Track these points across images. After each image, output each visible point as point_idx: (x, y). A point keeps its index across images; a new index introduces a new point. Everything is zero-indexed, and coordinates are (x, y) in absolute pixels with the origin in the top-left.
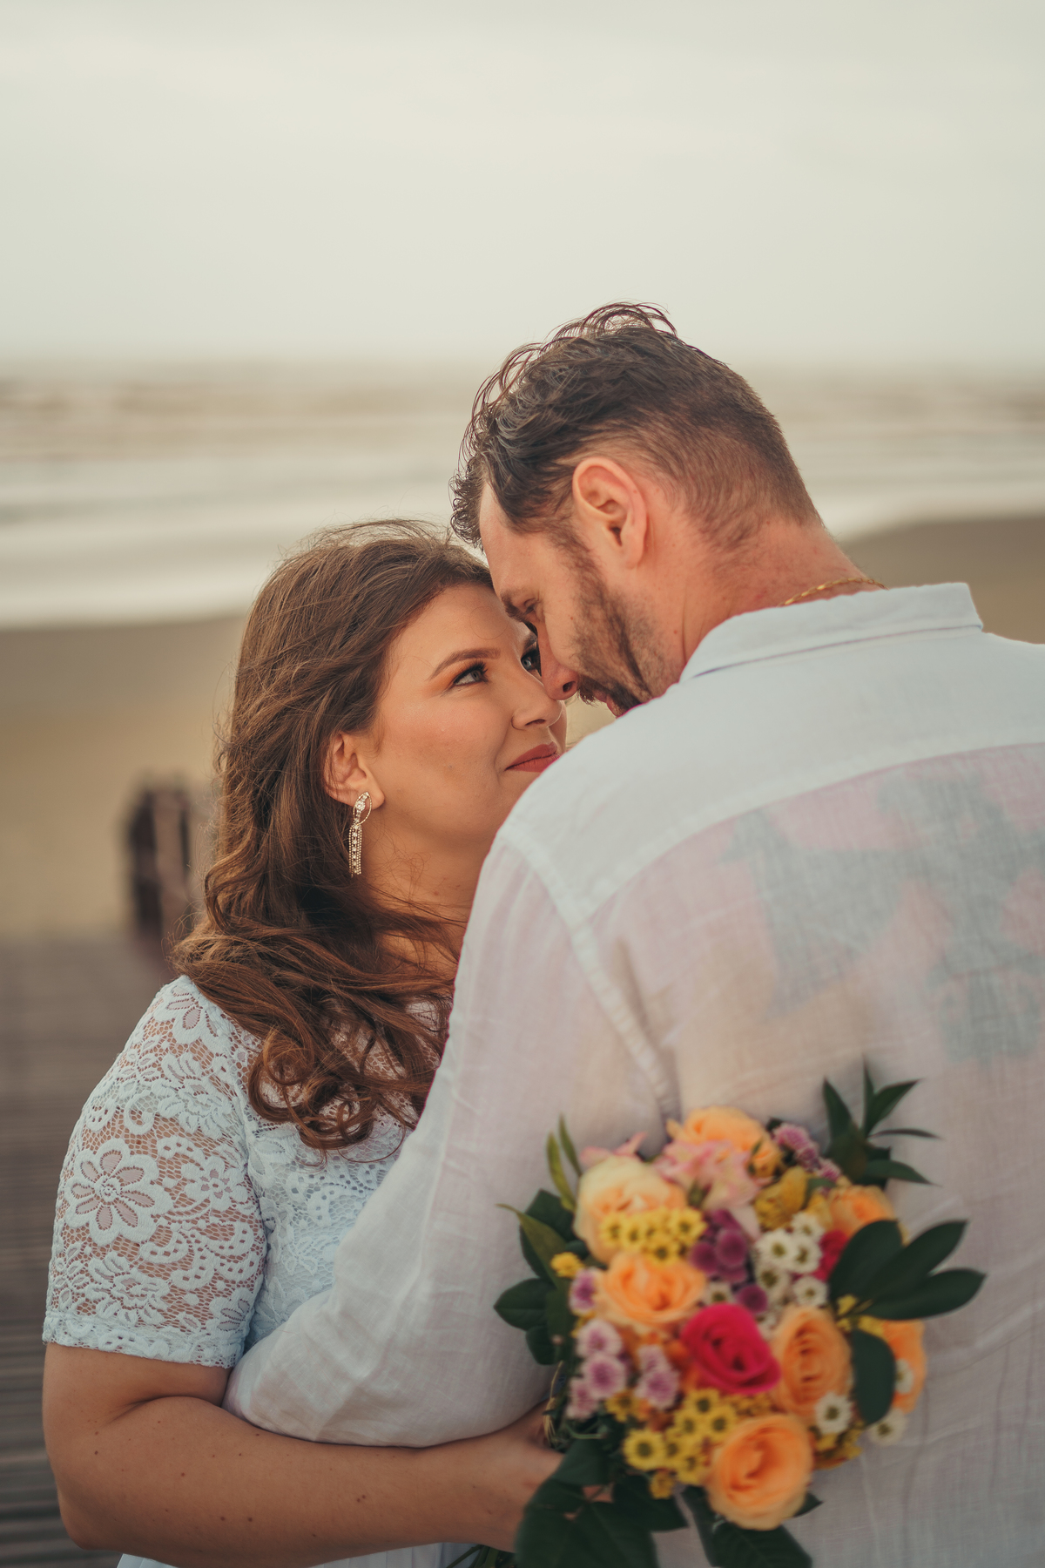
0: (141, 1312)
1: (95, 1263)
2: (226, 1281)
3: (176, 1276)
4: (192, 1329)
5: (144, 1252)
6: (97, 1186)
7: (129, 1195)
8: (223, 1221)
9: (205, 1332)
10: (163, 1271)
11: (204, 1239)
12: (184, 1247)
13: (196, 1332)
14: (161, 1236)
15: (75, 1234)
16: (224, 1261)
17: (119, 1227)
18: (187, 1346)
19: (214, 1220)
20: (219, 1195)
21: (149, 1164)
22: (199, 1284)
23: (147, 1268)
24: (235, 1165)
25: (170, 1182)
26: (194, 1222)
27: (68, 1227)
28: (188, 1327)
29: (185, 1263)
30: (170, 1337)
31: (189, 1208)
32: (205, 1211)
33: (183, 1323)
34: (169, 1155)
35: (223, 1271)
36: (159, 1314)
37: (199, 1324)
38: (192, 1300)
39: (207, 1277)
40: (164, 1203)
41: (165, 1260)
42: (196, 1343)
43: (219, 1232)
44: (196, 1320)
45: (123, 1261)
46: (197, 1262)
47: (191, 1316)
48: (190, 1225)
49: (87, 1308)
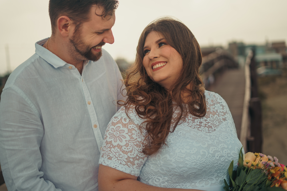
0: (121, 161)
1: (113, 149)
2: (139, 157)
3: (129, 154)
4: (131, 167)
5: (123, 148)
6: (114, 133)
7: (121, 136)
8: (139, 144)
9: (133, 168)
10: (126, 153)
11: (135, 147)
12: (131, 148)
13: (131, 168)
14: (127, 145)
15: (109, 143)
16: (139, 152)
17: (118, 142)
18: (129, 170)
19: (137, 143)
20: (139, 138)
21: (126, 130)
22: (134, 156)
23: (123, 152)
24: (144, 132)
25: (130, 134)
26: (134, 143)
27: (107, 141)
28: (130, 166)
29: (131, 152)
30: (126, 168)
31: (133, 140)
32: (136, 141)
33: (129, 165)
34: (130, 128)
35: (138, 154)
36: (125, 162)
37: (132, 166)
38: (132, 160)
39: (135, 155)
40: (128, 138)
41: (127, 150)
42: (131, 170)
43: (138, 146)
44: (132, 165)
45: (119, 150)
46: (133, 152)
47: (131, 164)
48: (133, 143)
49: (110, 158)
